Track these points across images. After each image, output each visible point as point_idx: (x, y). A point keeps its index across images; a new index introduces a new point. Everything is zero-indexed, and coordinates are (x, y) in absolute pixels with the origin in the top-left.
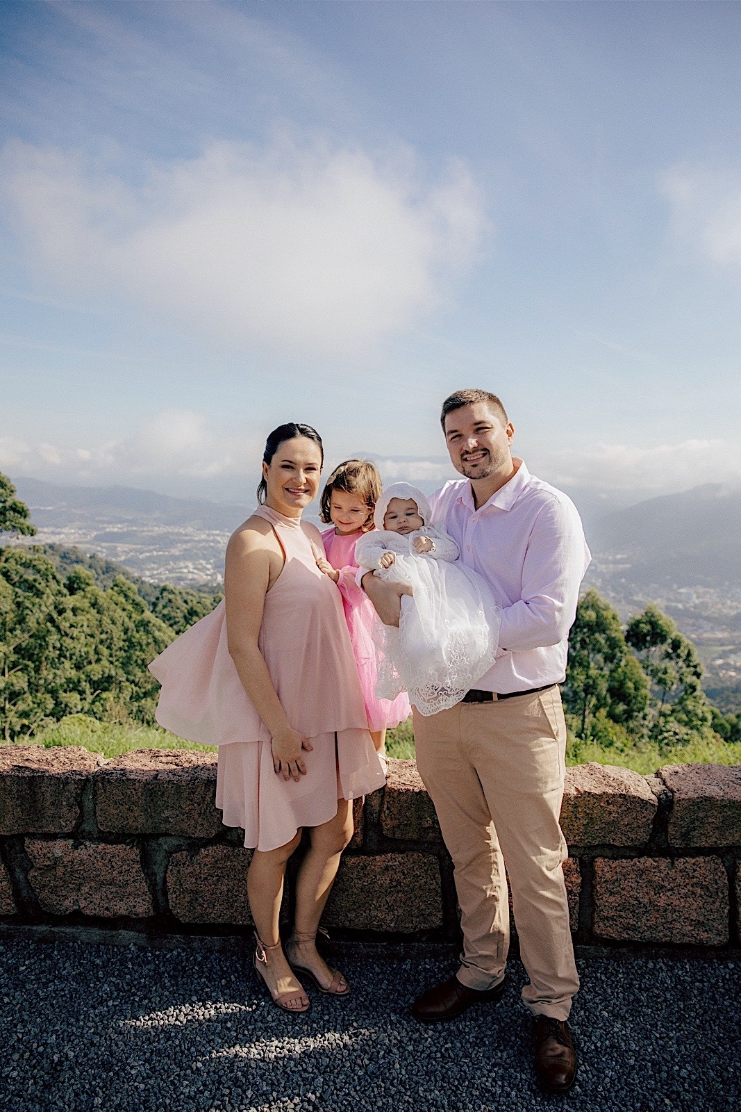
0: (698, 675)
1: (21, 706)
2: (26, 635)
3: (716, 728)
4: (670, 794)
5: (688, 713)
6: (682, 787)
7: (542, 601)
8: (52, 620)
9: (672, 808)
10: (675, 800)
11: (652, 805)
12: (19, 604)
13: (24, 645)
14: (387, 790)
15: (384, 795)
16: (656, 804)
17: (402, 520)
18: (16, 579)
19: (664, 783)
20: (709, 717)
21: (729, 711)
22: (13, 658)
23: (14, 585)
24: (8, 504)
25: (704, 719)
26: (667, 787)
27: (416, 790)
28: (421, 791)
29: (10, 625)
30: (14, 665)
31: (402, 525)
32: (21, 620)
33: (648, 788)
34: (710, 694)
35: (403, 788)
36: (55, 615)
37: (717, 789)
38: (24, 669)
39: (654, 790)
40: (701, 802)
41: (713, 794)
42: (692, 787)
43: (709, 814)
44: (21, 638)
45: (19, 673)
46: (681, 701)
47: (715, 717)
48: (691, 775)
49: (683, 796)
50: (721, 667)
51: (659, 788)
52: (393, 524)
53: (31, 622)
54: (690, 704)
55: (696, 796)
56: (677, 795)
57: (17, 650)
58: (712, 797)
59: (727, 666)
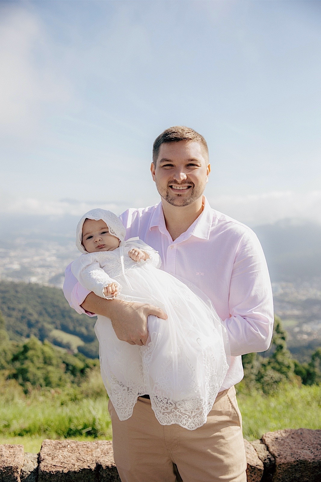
0: (283, 338)
3: (297, 373)
4: (273, 459)
5: (279, 363)
6: (282, 453)
9: (275, 471)
10: (277, 464)
11: (259, 470)
14: (40, 473)
15: (38, 477)
16: (262, 468)
17: (98, 239)
19: (268, 449)
20: (292, 366)
21: (305, 361)
25: (289, 367)
26: (270, 452)
27: (66, 471)
28: (69, 471)
31: (98, 244)
33: (256, 454)
34: (293, 350)
35: (54, 470)
37: (308, 452)
39: (260, 456)
40: (297, 465)
41: (306, 457)
42: (289, 452)
43: (304, 474)
46: (274, 356)
47: (296, 365)
48: (288, 440)
49: (283, 461)
50: (298, 333)
51: (264, 454)
52: (90, 244)
54: (280, 358)
55: (293, 460)
56: (278, 460)
58: (306, 461)
59: (301, 332)
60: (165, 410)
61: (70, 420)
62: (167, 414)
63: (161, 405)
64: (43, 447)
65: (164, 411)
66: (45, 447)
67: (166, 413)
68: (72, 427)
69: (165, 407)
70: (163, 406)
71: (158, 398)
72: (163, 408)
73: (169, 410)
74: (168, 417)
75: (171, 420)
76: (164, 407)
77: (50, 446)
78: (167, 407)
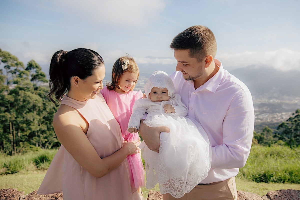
1: (45, 135)
2: (47, 113)
7: (236, 148)
8: (54, 108)
12: (44, 104)
13: (46, 116)
17: (159, 96)
18: (43, 96)
22: (42, 120)
23: (42, 98)
24: (39, 73)
29: (42, 110)
30: (43, 123)
32: (45, 109)
36: (55, 107)
38: (46, 124)
44: (45, 114)
45: (44, 125)
53: (48, 110)
57: (44, 118)
64: (150, 195)
66: (151, 195)
77: (153, 194)
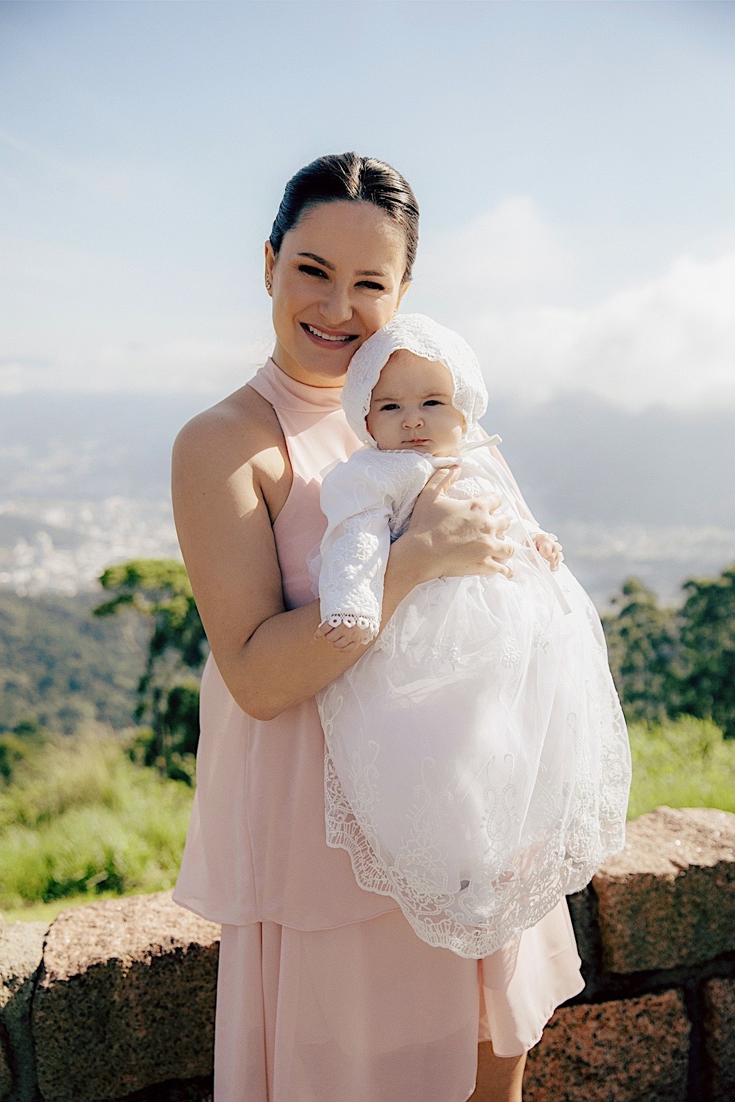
17: (413, 422)
31: (411, 435)
60: (427, 910)
61: (50, 862)
62: (430, 920)
63: (418, 899)
65: (424, 913)
67: (429, 916)
68: (59, 876)
69: (426, 904)
70: (422, 901)
71: (409, 883)
72: (421, 905)
73: (437, 910)
74: (433, 927)
75: (438, 938)
76: (424, 902)
78: (432, 902)
